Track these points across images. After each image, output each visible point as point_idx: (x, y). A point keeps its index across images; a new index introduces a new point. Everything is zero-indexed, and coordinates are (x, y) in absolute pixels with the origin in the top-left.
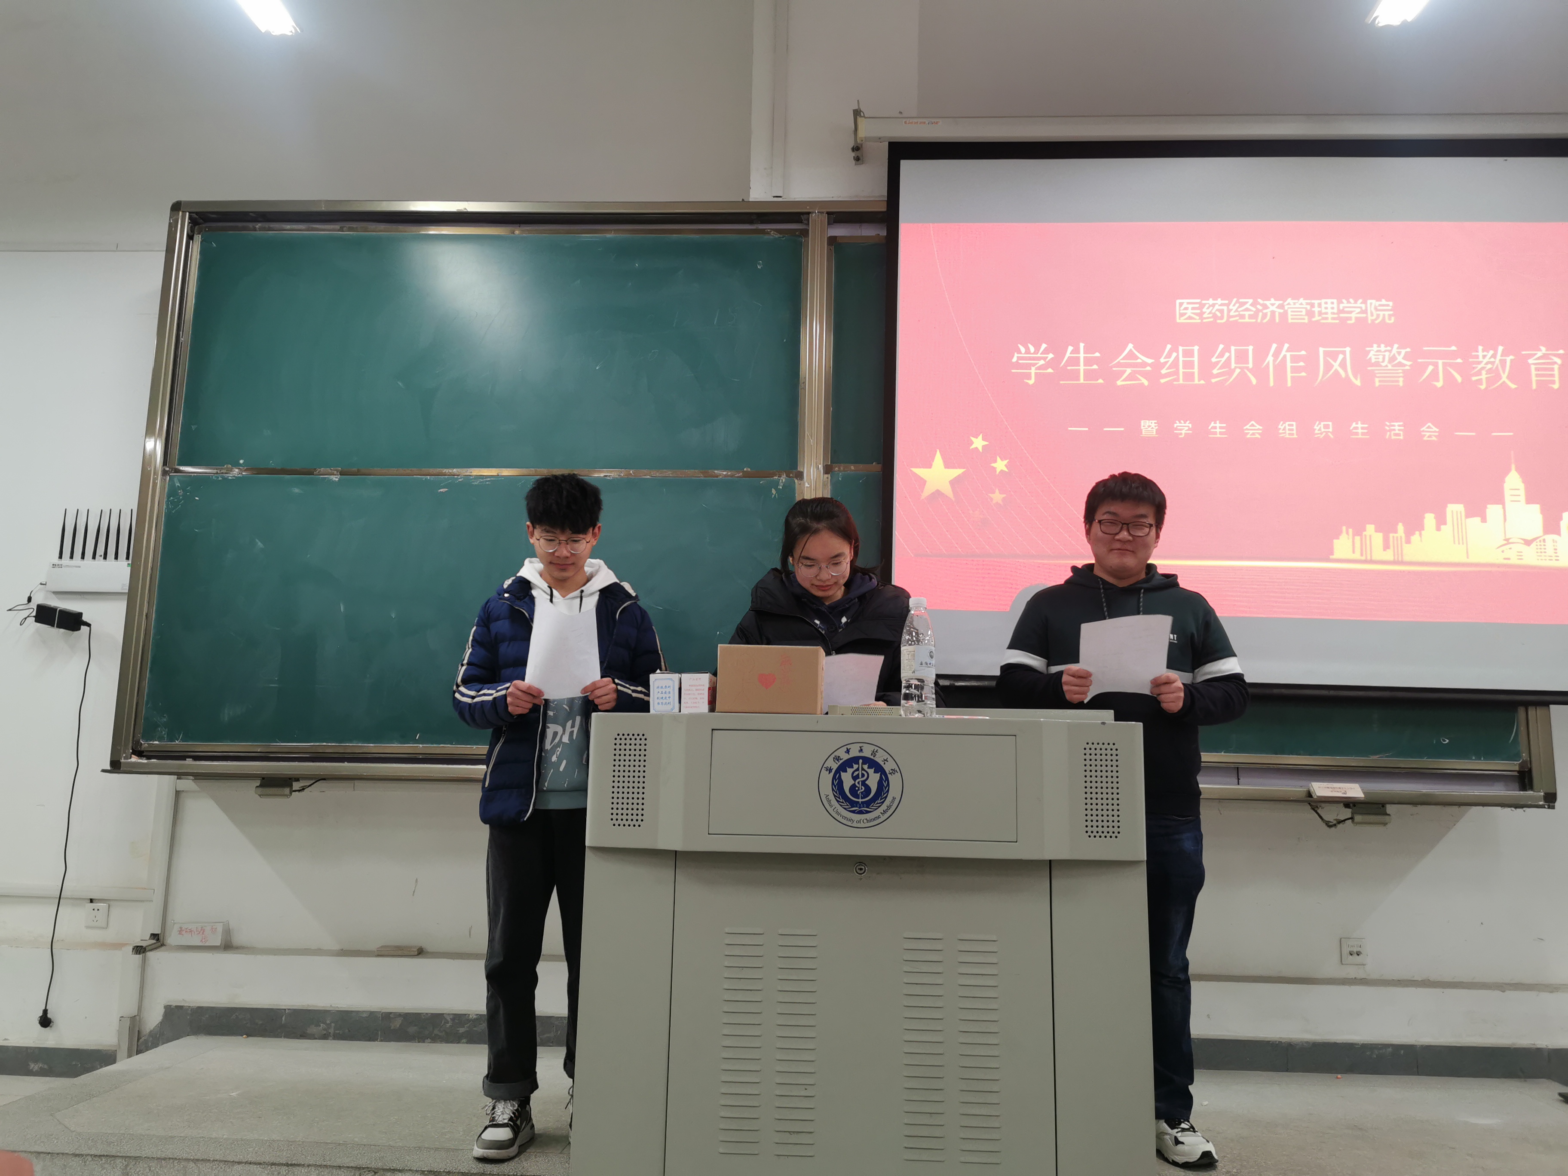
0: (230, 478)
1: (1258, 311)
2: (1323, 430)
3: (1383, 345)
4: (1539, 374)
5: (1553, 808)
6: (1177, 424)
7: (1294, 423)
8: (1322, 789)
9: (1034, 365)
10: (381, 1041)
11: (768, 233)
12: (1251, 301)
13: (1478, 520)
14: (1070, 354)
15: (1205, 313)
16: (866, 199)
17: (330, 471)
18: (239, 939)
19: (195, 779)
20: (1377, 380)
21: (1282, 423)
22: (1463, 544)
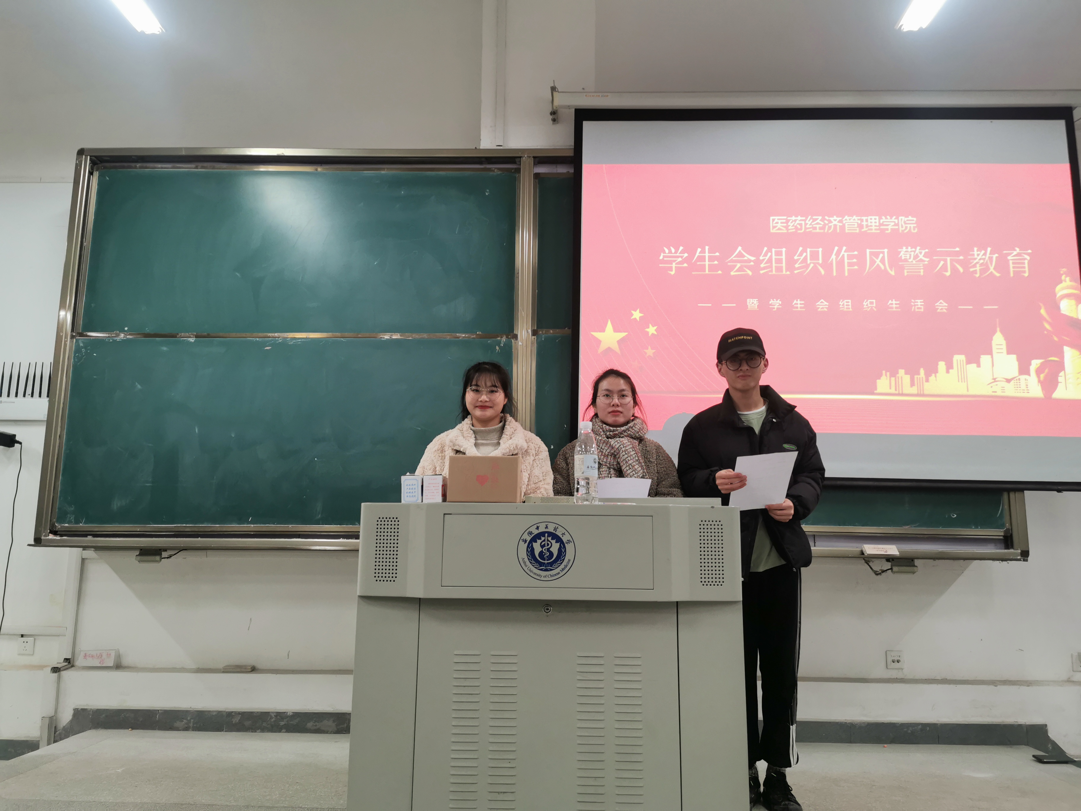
0: (118, 340)
1: (825, 225)
2: (869, 305)
3: (909, 248)
4: (1015, 267)
5: (1027, 561)
6: (771, 302)
7: (850, 301)
8: (870, 549)
9: (675, 261)
10: (225, 731)
11: (494, 171)
12: (820, 218)
13: (974, 365)
14: (699, 253)
15: (789, 226)
16: (561, 148)
17: (188, 335)
18: (126, 661)
19: (96, 550)
20: (906, 271)
21: (842, 300)
22: (964, 382)
